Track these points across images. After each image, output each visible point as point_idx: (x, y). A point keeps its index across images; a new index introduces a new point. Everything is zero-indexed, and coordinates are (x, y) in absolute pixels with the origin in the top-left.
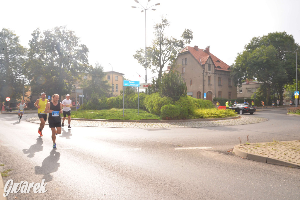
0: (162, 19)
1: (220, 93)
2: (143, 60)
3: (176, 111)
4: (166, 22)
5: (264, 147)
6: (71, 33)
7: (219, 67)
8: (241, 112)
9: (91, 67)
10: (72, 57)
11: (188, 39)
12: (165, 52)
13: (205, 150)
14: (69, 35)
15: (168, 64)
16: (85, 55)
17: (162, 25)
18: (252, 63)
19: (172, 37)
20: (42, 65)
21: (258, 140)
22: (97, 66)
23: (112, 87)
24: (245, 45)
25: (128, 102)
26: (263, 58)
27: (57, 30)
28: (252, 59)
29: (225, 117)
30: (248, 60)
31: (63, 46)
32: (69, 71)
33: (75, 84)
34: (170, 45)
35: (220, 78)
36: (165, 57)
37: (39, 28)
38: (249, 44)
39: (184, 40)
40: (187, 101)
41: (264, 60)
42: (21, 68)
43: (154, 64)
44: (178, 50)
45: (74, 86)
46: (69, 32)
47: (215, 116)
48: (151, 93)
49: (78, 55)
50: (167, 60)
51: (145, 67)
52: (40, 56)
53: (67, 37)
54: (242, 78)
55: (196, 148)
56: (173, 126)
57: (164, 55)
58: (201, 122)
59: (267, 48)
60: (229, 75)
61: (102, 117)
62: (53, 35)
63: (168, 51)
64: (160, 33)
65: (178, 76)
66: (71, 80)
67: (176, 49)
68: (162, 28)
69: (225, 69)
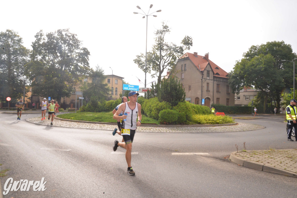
0: (163, 26)
1: (218, 99)
2: (143, 65)
3: (174, 115)
4: (166, 28)
5: (261, 154)
6: (73, 36)
7: (217, 74)
9: (92, 70)
10: (73, 60)
11: (188, 46)
12: (165, 58)
13: (202, 156)
14: (72, 38)
15: (167, 69)
16: (86, 58)
17: (163, 31)
18: (251, 71)
19: (172, 43)
20: (44, 66)
21: (255, 148)
22: (98, 69)
23: (112, 91)
24: (244, 53)
26: (261, 66)
27: (60, 32)
28: (250, 67)
29: (223, 123)
30: (246, 67)
31: (65, 49)
32: (70, 73)
33: (75, 87)
34: (170, 51)
35: (218, 85)
36: (165, 62)
37: (42, 30)
38: (248, 52)
39: (183, 47)
40: (185, 106)
41: (262, 68)
42: (23, 69)
43: (154, 69)
44: (178, 56)
45: (75, 88)
47: (213, 123)
48: (151, 98)
49: (79, 58)
51: (144, 72)
52: (42, 57)
53: (69, 40)
54: (240, 86)
55: (193, 153)
56: (171, 131)
57: (164, 60)
58: (198, 128)
59: (265, 57)
60: (228, 82)
61: (100, 120)
62: (56, 37)
63: (168, 56)
64: (160, 39)
65: (177, 81)
66: (72, 82)
67: (175, 55)
68: (163, 34)
69: (224, 76)
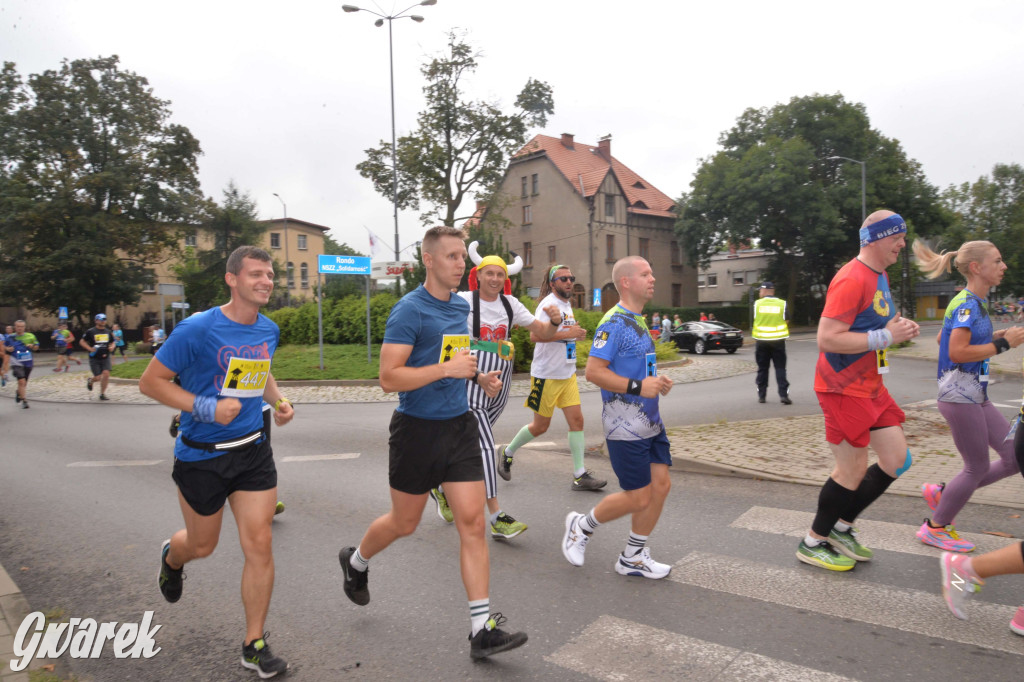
0: (452, 45)
2: (391, 181)
4: (463, 54)
6: (133, 85)
7: (640, 204)
8: (699, 347)
9: (210, 204)
10: (141, 171)
11: (540, 114)
12: (465, 155)
14: (128, 93)
15: (474, 194)
16: (188, 164)
17: (452, 64)
18: (741, 191)
19: (484, 105)
20: (30, 196)
22: (233, 201)
23: (289, 274)
24: (722, 134)
25: (338, 324)
27: (81, 69)
28: (740, 180)
30: (727, 181)
31: (105, 132)
32: (132, 218)
33: (153, 266)
34: (479, 133)
35: (643, 241)
36: (464, 171)
37: (13, 64)
38: (734, 130)
41: (773, 182)
43: (430, 194)
44: (507, 149)
45: (153, 271)
46: (127, 83)
49: (161, 163)
50: (471, 182)
51: (396, 205)
52: (20, 165)
53: (117, 98)
54: (712, 240)
57: (462, 165)
59: (785, 142)
60: (673, 231)
62: (68, 89)
63: (475, 150)
64: (445, 92)
65: (492, 240)
66: (141, 251)
67: (499, 146)
68: (453, 75)
69: (660, 209)
